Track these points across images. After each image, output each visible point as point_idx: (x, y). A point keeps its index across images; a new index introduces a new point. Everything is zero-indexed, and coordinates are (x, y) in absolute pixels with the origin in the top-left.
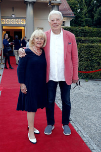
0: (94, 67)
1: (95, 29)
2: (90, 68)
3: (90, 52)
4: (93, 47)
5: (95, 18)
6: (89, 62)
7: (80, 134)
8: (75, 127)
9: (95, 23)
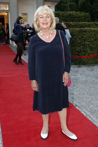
0: (86, 52)
1: (83, 14)
2: (83, 53)
3: (82, 37)
4: (86, 32)
5: (79, 2)
6: (82, 47)
7: (90, 119)
8: (82, 112)
9: (80, 8)
